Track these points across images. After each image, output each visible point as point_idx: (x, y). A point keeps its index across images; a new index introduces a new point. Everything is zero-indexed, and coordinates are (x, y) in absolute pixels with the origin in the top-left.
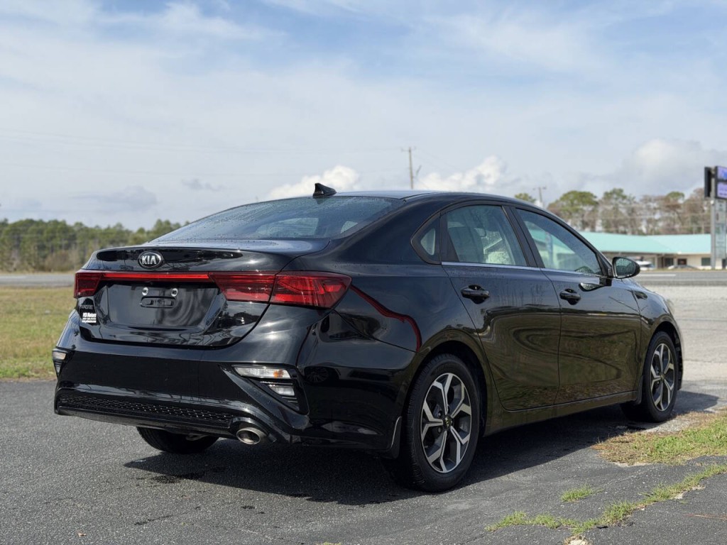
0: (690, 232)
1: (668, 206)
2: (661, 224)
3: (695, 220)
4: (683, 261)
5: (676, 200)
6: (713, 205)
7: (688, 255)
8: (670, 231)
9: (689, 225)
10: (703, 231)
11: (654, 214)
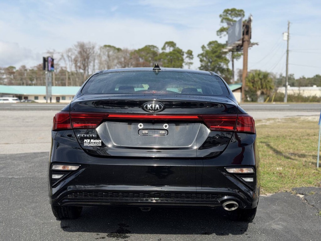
0: (20, 84)
1: (9, 73)
2: (6, 80)
3: (22, 79)
4: (26, 98)
5: (12, 70)
6: (47, 74)
7: (29, 95)
8: (10, 84)
9: (19, 82)
10: (25, 84)
11: (3, 75)
